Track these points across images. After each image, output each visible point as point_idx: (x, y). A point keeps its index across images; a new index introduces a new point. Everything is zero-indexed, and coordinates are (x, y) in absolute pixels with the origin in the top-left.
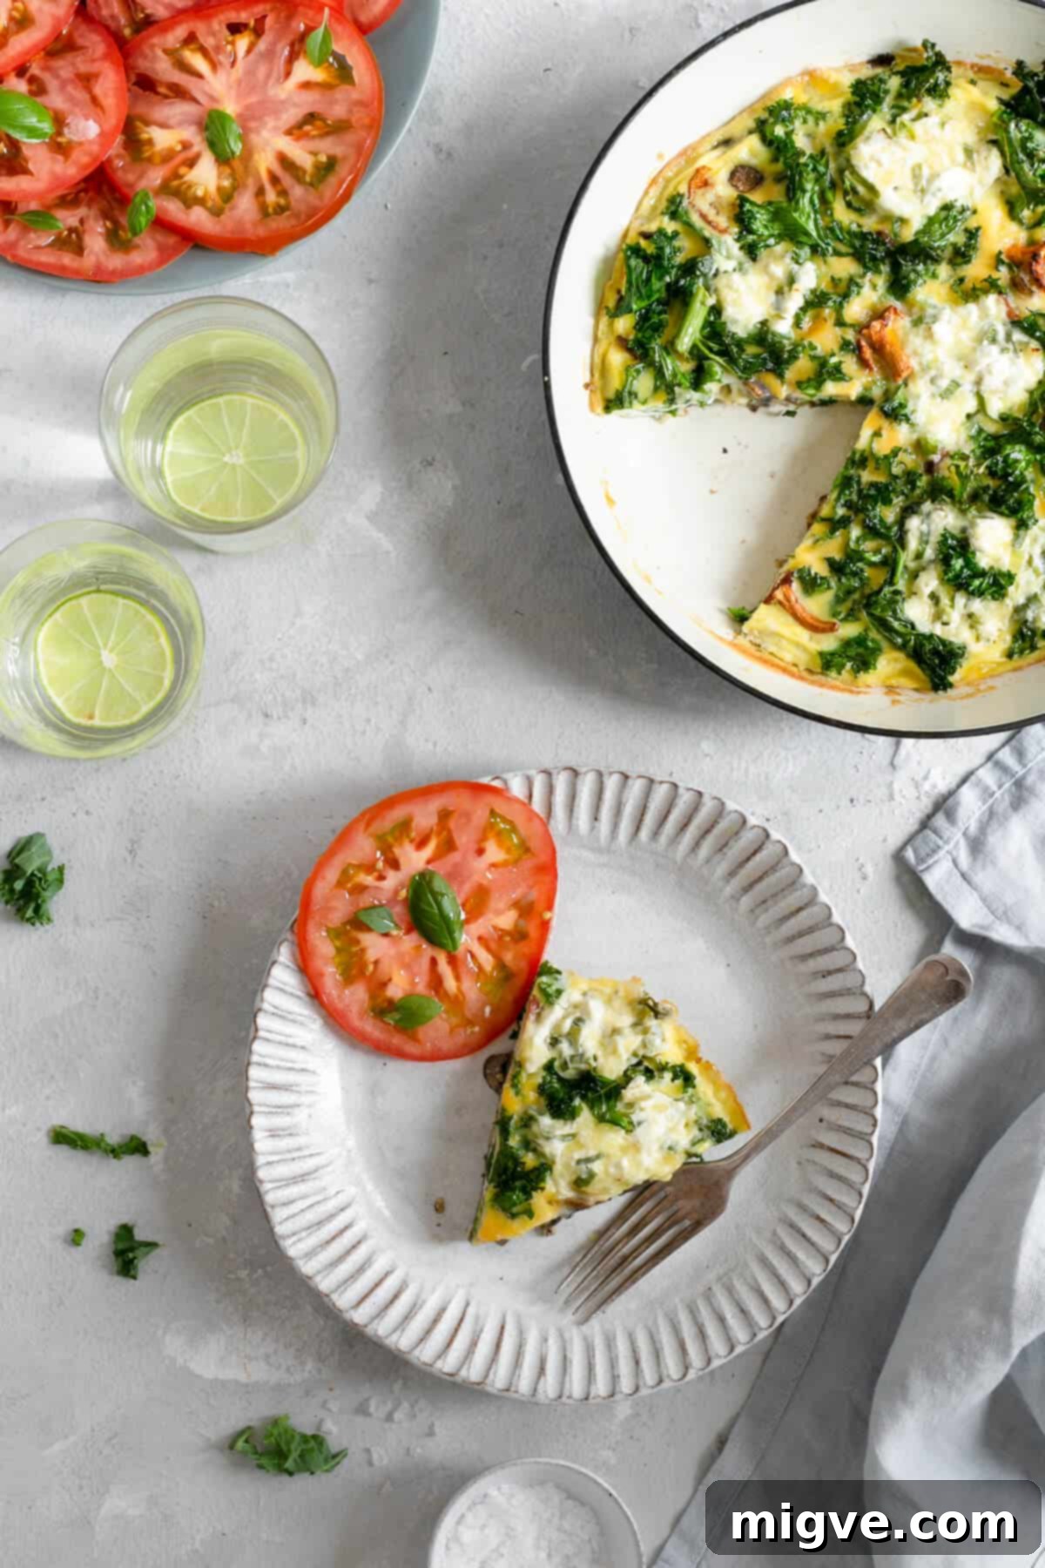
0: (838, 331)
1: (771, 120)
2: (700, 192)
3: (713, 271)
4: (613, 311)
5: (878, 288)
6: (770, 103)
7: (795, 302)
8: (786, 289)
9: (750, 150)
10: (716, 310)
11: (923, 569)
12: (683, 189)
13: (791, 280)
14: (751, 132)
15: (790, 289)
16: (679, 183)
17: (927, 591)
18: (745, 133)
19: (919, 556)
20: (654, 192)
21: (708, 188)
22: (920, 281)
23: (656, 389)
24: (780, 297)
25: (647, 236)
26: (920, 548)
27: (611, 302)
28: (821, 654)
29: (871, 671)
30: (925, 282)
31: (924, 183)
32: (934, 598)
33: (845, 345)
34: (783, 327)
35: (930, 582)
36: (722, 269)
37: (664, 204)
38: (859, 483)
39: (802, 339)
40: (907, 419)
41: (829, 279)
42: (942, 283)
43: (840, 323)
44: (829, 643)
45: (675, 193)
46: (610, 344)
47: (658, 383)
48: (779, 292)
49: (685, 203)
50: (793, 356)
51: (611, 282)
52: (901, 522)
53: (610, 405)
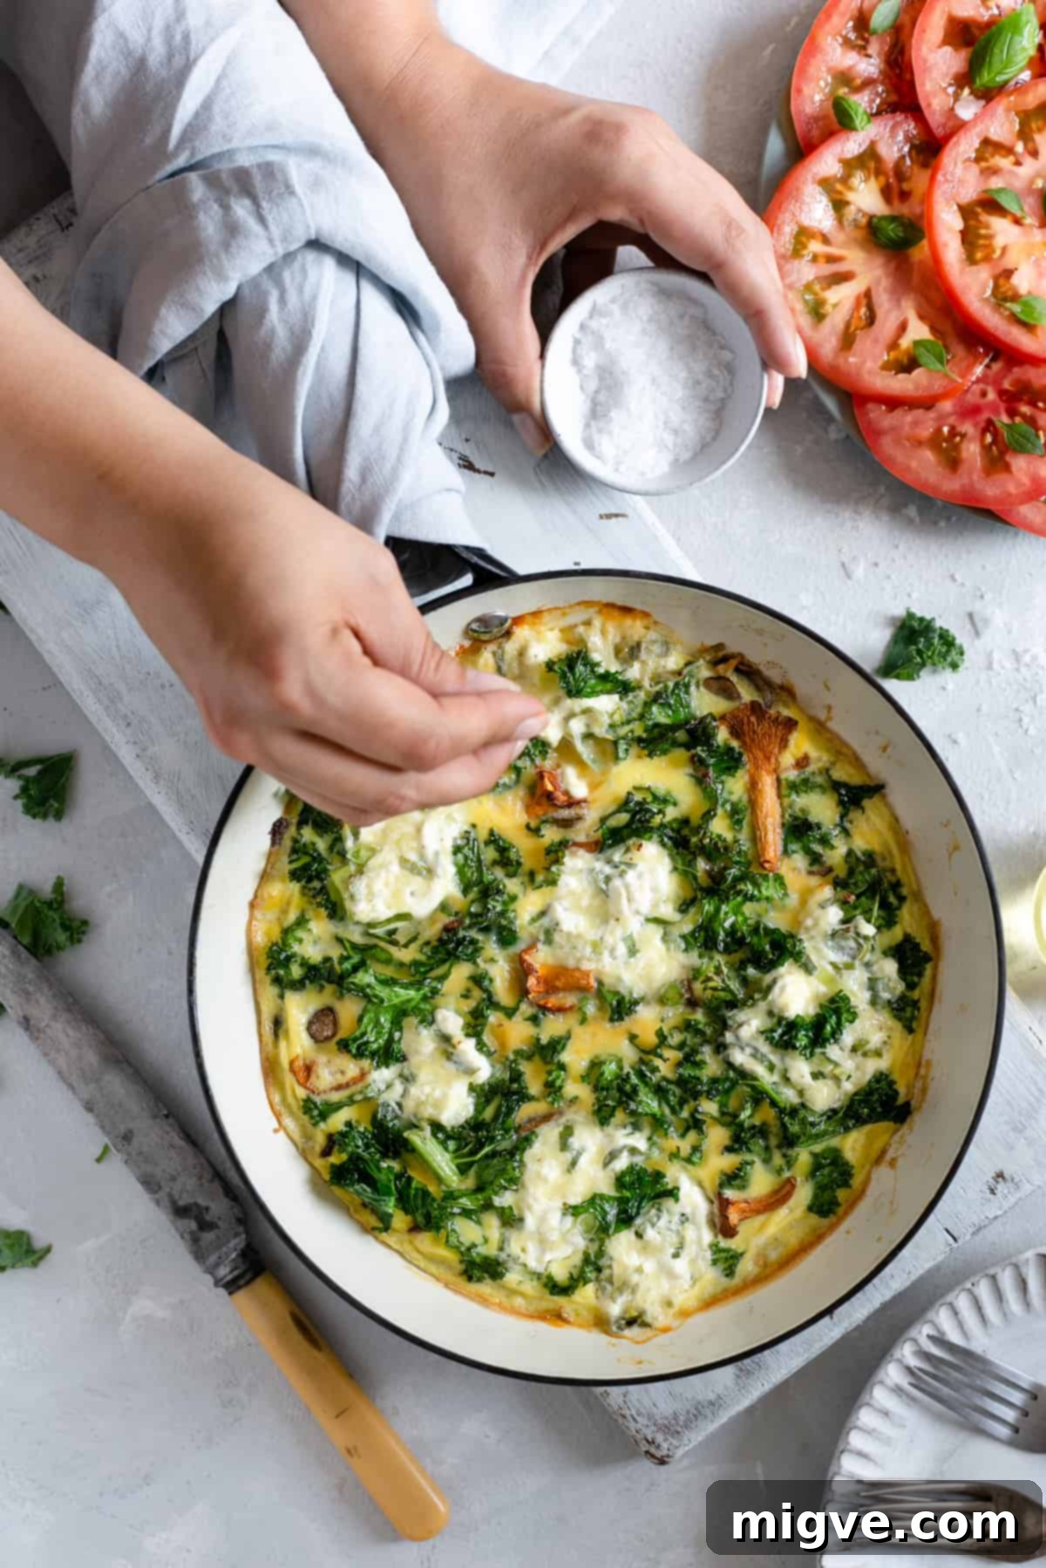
0: (518, 1018)
1: (282, 972)
2: (313, 1078)
3: (396, 1108)
4: (381, 1225)
5: (496, 958)
6: (264, 962)
7: (468, 1047)
8: (450, 1050)
9: (299, 1009)
10: (437, 1127)
11: (786, 1070)
12: (301, 1093)
13: (446, 1039)
14: (282, 997)
15: (454, 1047)
16: (294, 1091)
17: (808, 1079)
18: (279, 1001)
19: (771, 1068)
20: (289, 1122)
21: (314, 1068)
22: (512, 915)
23: (479, 1223)
24: (454, 1058)
25: (326, 1153)
26: (766, 1063)
27: (373, 1221)
28: (810, 1209)
29: (854, 1171)
30: (514, 911)
31: (421, 864)
32: (817, 1075)
33: (534, 1020)
34: (485, 1071)
35: (801, 1069)
36: (398, 1099)
37: (306, 1118)
38: (669, 1081)
39: (507, 1058)
40: (636, 1003)
41: (462, 1000)
42: (525, 892)
43: (510, 1013)
44: (804, 1194)
45: (302, 1103)
46: (411, 1242)
47: (474, 1217)
48: (449, 1056)
49: (318, 1099)
50: (516, 1077)
51: (352, 1209)
52: (730, 1065)
53: (470, 1273)
